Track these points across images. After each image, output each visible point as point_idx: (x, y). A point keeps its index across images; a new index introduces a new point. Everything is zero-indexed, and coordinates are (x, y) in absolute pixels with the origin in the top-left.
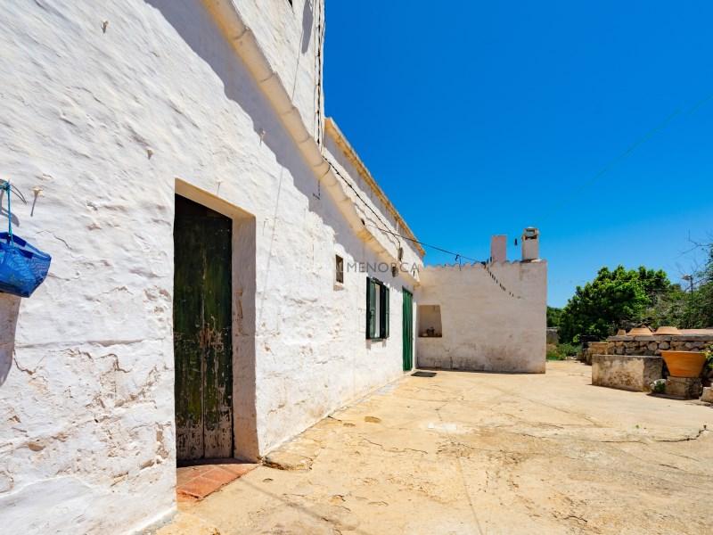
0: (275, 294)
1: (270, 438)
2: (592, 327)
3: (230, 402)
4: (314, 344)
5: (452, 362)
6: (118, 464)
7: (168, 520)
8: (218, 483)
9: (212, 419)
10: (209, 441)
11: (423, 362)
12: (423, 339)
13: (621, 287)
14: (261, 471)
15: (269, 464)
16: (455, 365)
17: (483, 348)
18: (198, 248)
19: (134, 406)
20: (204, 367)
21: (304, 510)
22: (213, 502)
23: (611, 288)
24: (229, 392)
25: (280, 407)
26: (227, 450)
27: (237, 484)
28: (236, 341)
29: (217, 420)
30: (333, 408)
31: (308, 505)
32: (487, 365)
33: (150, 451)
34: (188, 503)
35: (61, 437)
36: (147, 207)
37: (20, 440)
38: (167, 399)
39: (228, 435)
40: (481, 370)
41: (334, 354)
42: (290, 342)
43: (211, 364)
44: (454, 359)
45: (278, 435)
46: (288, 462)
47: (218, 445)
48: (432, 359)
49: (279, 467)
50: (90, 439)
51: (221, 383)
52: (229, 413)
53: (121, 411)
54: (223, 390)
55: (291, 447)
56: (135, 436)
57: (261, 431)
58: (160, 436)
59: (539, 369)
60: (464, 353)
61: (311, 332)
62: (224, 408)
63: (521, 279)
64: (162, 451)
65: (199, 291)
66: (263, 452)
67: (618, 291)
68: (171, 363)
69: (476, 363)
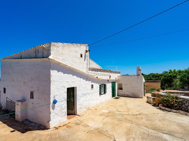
0: (80, 94)
1: (79, 112)
2: (166, 85)
3: (74, 108)
4: (87, 99)
5: (124, 95)
6: (62, 115)
7: (66, 121)
8: (72, 117)
9: (72, 110)
10: (72, 112)
11: (119, 95)
12: (119, 90)
13: (173, 75)
14: (77, 116)
15: (78, 115)
16: (125, 96)
17: (131, 92)
18: (70, 90)
19: (63, 110)
20: (71, 104)
21: (80, 121)
22: (71, 119)
23: (171, 75)
24: (74, 106)
25: (81, 108)
26: (74, 113)
27: (74, 118)
28: (75, 101)
29: (73, 110)
30: (91, 107)
31: (80, 120)
32: (131, 96)
33: (64, 114)
34: (68, 119)
35: (58, 113)
36: (64, 92)
37: (55, 114)
38: (66, 109)
39: (74, 112)
40: (130, 97)
41: (91, 99)
42: (82, 100)
43: (72, 103)
44: (125, 94)
45: (80, 112)
46: (80, 115)
47: (73, 113)
48: (121, 94)
49: (79, 116)
50: (60, 113)
51: (73, 105)
52: (74, 109)
53: (62, 111)
54: (73, 106)
55: (82, 113)
56: (63, 113)
57: (77, 111)
58: (65, 113)
59: (142, 97)
60: (127, 93)
61: (86, 97)
62: (73, 108)
63: (138, 79)
64: (66, 114)
65: (71, 95)
66: (78, 114)
67: (173, 76)
68: (67, 106)
69: (129, 95)
